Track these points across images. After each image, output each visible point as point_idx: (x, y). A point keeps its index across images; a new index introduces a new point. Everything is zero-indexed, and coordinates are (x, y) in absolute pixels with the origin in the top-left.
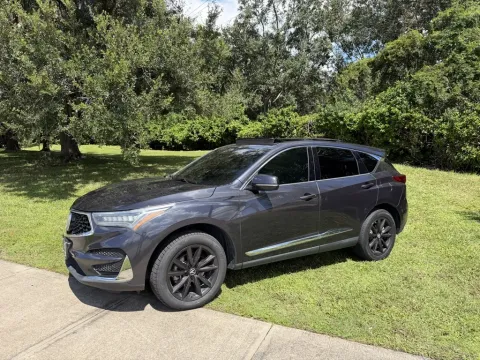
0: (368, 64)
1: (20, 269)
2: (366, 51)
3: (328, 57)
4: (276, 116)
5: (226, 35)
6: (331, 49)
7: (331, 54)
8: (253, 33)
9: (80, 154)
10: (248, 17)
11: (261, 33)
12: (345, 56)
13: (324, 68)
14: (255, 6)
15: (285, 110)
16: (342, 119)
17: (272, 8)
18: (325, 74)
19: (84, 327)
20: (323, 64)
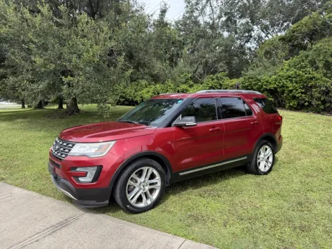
0: (279, 40)
1: (17, 190)
2: (280, 31)
3: (251, 37)
4: (213, 79)
5: (178, 26)
6: (253, 31)
7: (253, 35)
8: (196, 23)
9: (78, 110)
10: (192, 12)
11: (202, 22)
12: (263, 35)
13: (248, 45)
14: (197, 4)
15: (219, 75)
16: (260, 81)
17: (208, 4)
18: (250, 49)
19: (45, 237)
20: (247, 42)
